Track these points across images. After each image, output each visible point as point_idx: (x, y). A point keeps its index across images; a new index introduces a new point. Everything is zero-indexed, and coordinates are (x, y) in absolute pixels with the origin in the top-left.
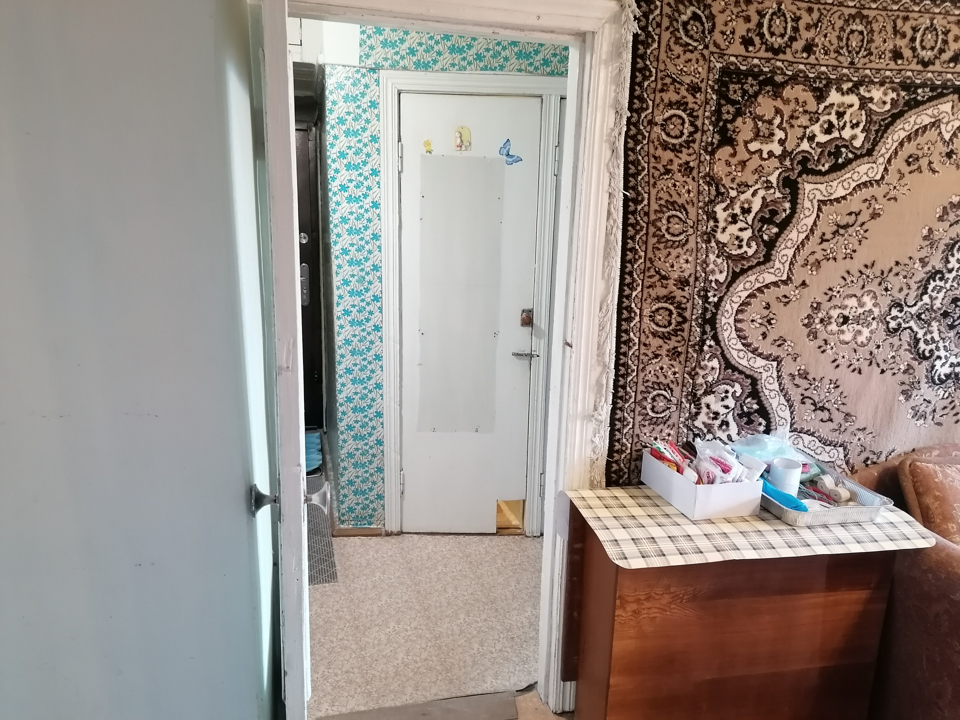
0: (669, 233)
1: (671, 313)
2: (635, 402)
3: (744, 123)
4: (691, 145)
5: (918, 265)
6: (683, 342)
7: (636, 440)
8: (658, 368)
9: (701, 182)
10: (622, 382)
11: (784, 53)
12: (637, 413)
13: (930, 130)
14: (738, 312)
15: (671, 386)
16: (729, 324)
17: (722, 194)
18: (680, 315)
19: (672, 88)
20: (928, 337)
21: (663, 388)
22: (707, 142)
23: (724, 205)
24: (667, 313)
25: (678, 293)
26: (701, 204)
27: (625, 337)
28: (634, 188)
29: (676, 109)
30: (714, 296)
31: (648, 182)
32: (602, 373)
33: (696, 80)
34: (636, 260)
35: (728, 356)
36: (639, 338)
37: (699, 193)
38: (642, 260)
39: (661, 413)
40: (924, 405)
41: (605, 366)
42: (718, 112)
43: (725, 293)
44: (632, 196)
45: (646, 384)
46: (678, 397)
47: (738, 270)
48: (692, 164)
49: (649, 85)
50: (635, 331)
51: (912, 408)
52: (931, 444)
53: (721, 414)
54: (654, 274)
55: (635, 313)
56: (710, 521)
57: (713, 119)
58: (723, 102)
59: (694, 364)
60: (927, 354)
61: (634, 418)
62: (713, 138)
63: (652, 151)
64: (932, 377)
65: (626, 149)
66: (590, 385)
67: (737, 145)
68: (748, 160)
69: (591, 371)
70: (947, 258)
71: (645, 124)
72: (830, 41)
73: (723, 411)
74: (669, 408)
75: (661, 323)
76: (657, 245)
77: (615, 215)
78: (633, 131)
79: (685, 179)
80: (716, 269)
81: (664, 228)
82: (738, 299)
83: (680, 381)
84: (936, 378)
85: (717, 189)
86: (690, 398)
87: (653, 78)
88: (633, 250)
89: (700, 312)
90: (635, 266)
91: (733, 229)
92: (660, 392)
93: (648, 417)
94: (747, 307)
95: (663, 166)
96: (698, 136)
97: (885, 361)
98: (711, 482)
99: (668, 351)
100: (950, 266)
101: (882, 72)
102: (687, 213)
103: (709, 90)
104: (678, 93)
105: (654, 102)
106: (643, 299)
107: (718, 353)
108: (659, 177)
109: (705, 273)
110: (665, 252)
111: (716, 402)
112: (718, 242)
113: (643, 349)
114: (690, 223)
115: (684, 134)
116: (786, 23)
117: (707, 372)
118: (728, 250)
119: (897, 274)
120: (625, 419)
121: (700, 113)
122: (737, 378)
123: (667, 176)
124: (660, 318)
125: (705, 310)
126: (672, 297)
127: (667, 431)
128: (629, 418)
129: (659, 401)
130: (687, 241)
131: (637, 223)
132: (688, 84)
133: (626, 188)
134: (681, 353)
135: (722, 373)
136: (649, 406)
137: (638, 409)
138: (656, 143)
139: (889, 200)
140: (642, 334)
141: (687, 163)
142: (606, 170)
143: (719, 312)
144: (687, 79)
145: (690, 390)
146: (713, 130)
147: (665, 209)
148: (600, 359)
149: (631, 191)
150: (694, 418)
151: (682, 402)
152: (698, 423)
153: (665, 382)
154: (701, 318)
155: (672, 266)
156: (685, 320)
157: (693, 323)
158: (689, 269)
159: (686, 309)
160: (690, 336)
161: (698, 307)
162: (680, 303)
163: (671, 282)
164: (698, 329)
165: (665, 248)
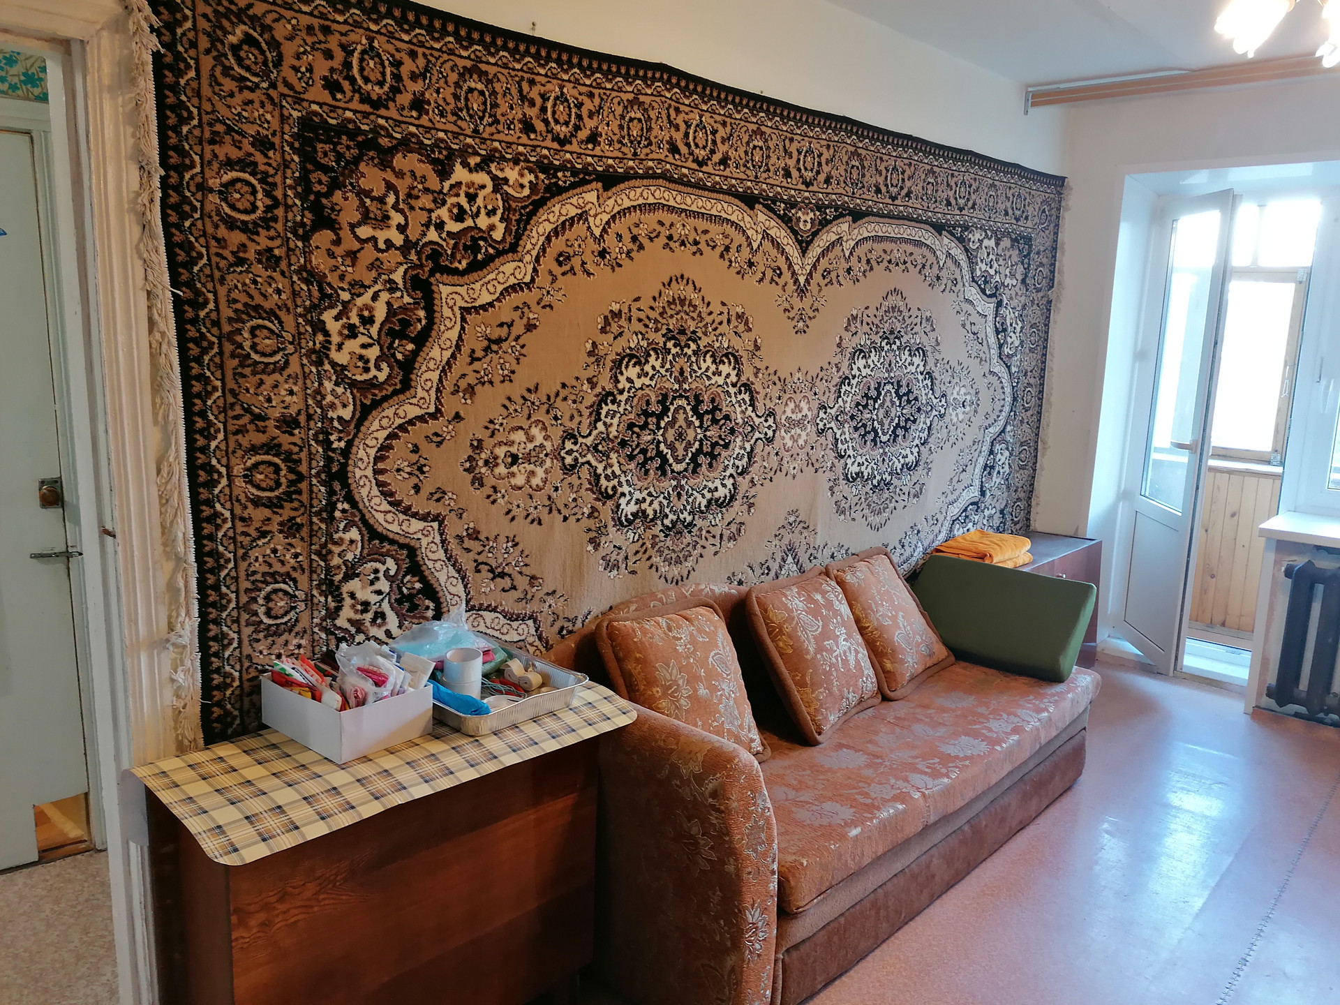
0: (256, 352)
1: (277, 469)
2: (238, 607)
3: (346, 199)
4: (272, 224)
5: (586, 387)
6: (303, 509)
7: (246, 664)
8: (268, 552)
9: (295, 278)
10: (211, 579)
11: (388, 108)
12: (243, 623)
13: (578, 223)
14: (378, 459)
15: (294, 575)
16: (366, 477)
17: (330, 296)
18: (291, 470)
19: (228, 139)
20: (609, 471)
21: (280, 579)
22: (295, 222)
23: (334, 312)
24: (271, 469)
25: (285, 439)
26: (299, 310)
27: (207, 511)
28: (189, 284)
29: (238, 170)
30: (340, 440)
31: (211, 276)
32: (175, 571)
33: (264, 132)
34: (209, 394)
35: (371, 521)
36: (232, 511)
37: (295, 294)
38: (219, 393)
39: (282, 617)
40: (615, 553)
41: (180, 560)
42: (304, 180)
43: (355, 435)
44: (187, 295)
45: (252, 578)
46: (306, 590)
47: (368, 402)
48: (277, 252)
49: (189, 132)
50: (222, 501)
51: (603, 558)
52: (627, 597)
53: (373, 603)
54: (242, 412)
55: (220, 474)
56: (366, 759)
57: (299, 189)
58: (310, 166)
59: (323, 539)
60: (610, 492)
61: (239, 633)
62: (303, 216)
63: (210, 230)
64: (619, 519)
65: (166, 225)
66: (156, 593)
67: (340, 229)
68: (359, 251)
69: (154, 570)
70: (616, 377)
71: (193, 188)
72: (444, 99)
73: (374, 599)
74: (295, 608)
75: (264, 485)
76: (240, 370)
77: (162, 326)
78: (175, 198)
79: (269, 273)
80: (336, 401)
81: (247, 345)
82: (375, 441)
83: (306, 566)
84: (623, 519)
85: (321, 290)
86: (324, 588)
87: (195, 122)
88: (201, 378)
89: (322, 464)
90: (209, 403)
91: (353, 345)
92: (277, 586)
93: (262, 626)
94: (387, 451)
95: (232, 252)
96: (280, 212)
97: (566, 505)
98: (361, 702)
99: (281, 524)
100: (620, 386)
101: (514, 147)
102: (281, 323)
103: (287, 149)
104: (240, 148)
105: (202, 156)
106: (230, 450)
107: (357, 519)
108: (228, 269)
109: (321, 408)
110: (255, 380)
111: (363, 587)
112: (334, 364)
113: (240, 527)
114: (289, 337)
115: (257, 208)
116: (384, 67)
117: (344, 547)
118: (350, 375)
119: (565, 399)
120: (224, 635)
121: (278, 179)
122: (388, 550)
123: (240, 268)
124: (262, 477)
125: (329, 460)
126: (276, 445)
127: (295, 642)
128: (230, 632)
129: (277, 599)
130: (287, 363)
131: (203, 337)
132: (252, 136)
133: (175, 283)
134: (302, 524)
135: (366, 546)
136: (261, 610)
137: (245, 616)
138: (216, 218)
139: (544, 307)
140: (236, 504)
141: (270, 250)
142: (135, 256)
143: (351, 462)
144: (250, 129)
145: (323, 576)
146: (302, 205)
147: (244, 316)
148: (168, 549)
149: (184, 289)
150: (334, 616)
151: (313, 596)
152: (341, 622)
153: (283, 570)
154: (324, 472)
155: (269, 400)
156: (301, 477)
157: (314, 481)
158: (295, 404)
159: (300, 461)
160: (312, 499)
161: (318, 457)
162: (290, 453)
163: (271, 423)
164: (323, 489)
165: (254, 373)
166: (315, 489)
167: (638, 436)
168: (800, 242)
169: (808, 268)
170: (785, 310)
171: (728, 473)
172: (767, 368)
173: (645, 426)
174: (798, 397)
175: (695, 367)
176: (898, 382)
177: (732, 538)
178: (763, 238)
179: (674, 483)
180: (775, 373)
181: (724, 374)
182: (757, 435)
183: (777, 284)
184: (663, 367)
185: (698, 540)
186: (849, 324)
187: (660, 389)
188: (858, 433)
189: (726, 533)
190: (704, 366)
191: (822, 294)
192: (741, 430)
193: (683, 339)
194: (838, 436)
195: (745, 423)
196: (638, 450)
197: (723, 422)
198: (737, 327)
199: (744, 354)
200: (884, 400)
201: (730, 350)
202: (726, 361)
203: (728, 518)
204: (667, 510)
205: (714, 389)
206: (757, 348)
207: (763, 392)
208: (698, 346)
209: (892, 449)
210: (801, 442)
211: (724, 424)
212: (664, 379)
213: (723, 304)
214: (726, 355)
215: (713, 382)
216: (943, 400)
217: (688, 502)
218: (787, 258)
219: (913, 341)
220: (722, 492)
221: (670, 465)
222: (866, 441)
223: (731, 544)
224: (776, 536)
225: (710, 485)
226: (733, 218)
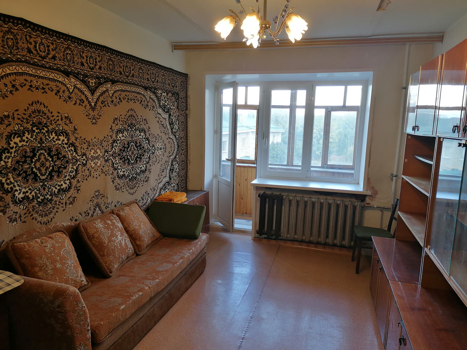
20: (8, 181)
40: (14, 215)
51: (8, 218)
60: (10, 190)
64: (15, 200)
70: (9, 142)
84: (17, 200)
100: (11, 146)
167: (22, 166)
168: (90, 90)
169: (95, 100)
170: (87, 115)
171: (67, 178)
172: (81, 137)
173: (25, 162)
174: (95, 148)
175: (47, 137)
176: (136, 142)
177: (71, 203)
178: (74, 88)
179: (41, 184)
180: (85, 139)
181: (61, 140)
182: (79, 163)
183: (82, 105)
184: (32, 137)
185: (55, 206)
186: (114, 121)
187: (31, 146)
188: (122, 160)
189: (68, 202)
190: (52, 137)
191: (102, 110)
192: (71, 161)
193: (41, 127)
194: (114, 162)
195: (73, 159)
196: (22, 172)
197: (62, 158)
198: (65, 122)
199: (70, 132)
200: (131, 148)
201: (63, 131)
202: (62, 135)
203: (68, 196)
204: (39, 195)
205: (57, 146)
206: (76, 130)
207: (80, 147)
208: (48, 129)
209: (136, 166)
210: (98, 165)
211: (63, 159)
212: (33, 142)
213: (58, 113)
214: (62, 133)
215: (57, 143)
216: (153, 148)
217: (49, 191)
218: (86, 96)
219: (140, 127)
220: (64, 186)
221: (39, 177)
222: (125, 164)
223: (71, 206)
224: (90, 201)
225: (59, 183)
226: (60, 80)
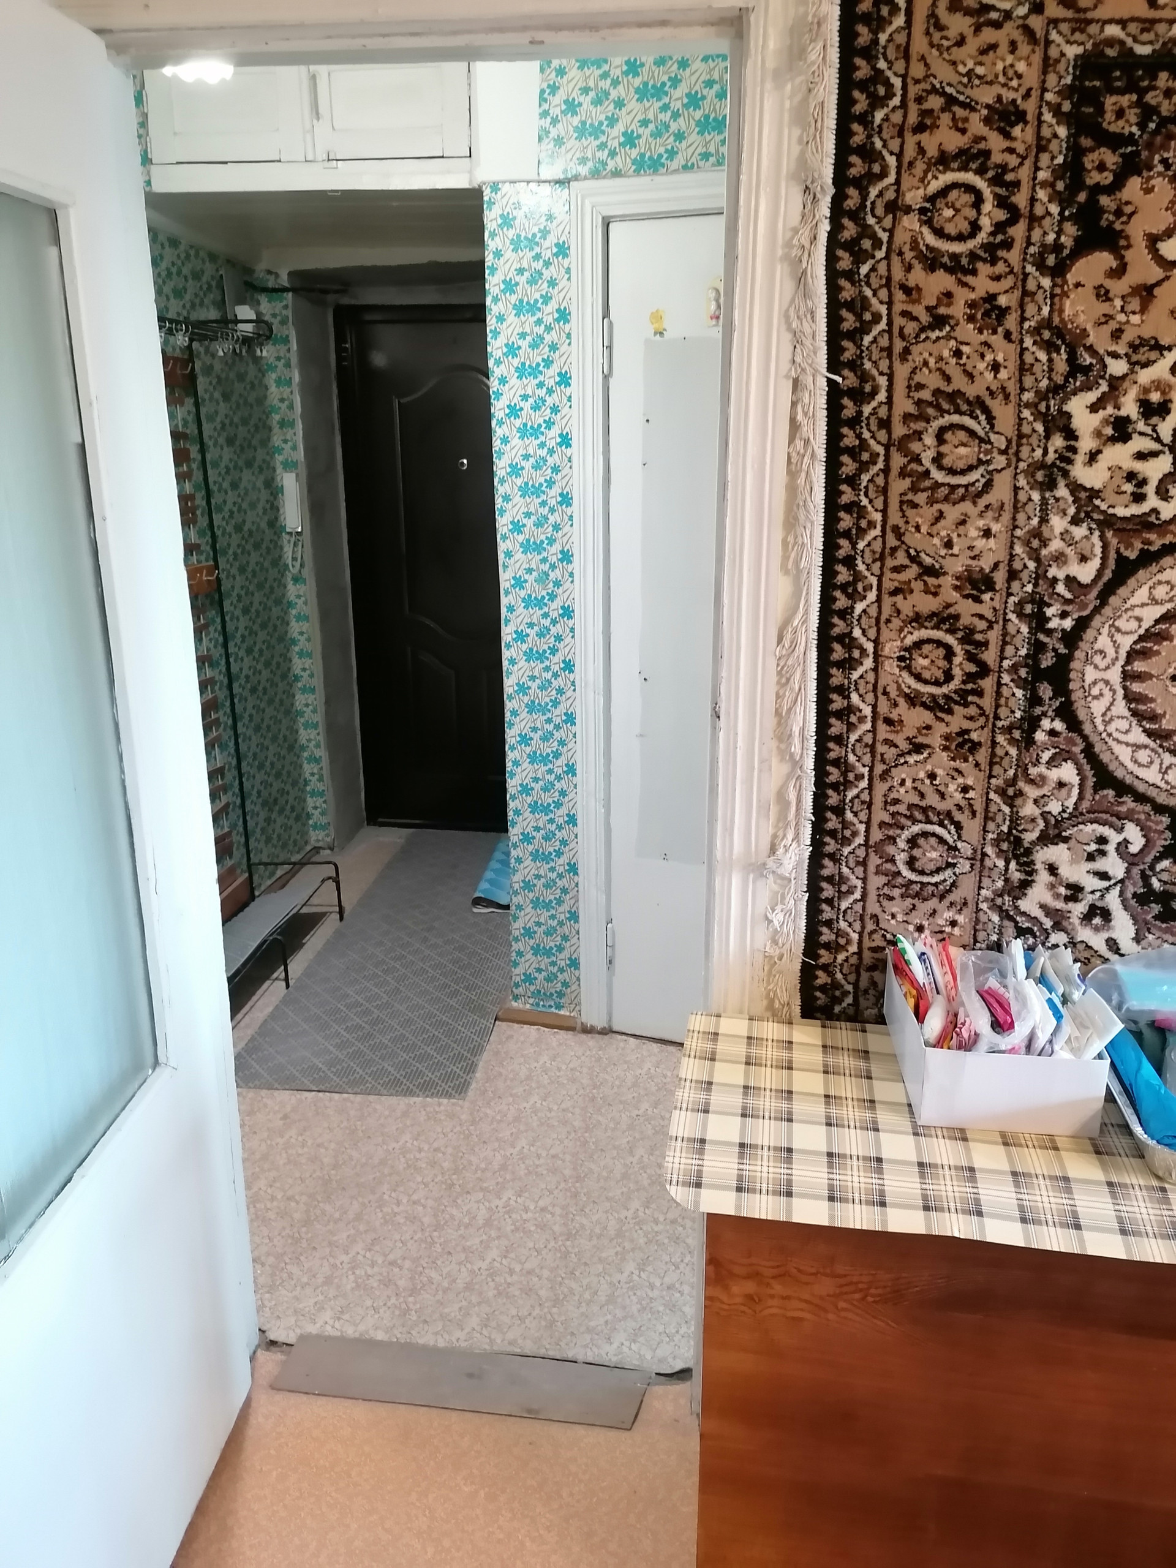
0: (940, 467)
1: (950, 654)
2: (866, 844)
3: (1149, 191)
4: (1001, 253)
6: (982, 720)
7: (870, 926)
8: (922, 775)
9: (1028, 342)
10: (833, 799)
12: (872, 868)
14: (1132, 655)
15: (958, 816)
16: (1107, 682)
17: (1086, 370)
18: (971, 657)
19: (945, 119)
21: (935, 819)
22: (1043, 245)
23: (1092, 396)
24: (941, 652)
25: (966, 609)
26: (1027, 396)
27: (838, 703)
28: (854, 365)
29: (959, 170)
30: (1064, 615)
31: (889, 351)
32: (788, 777)
33: (1012, 95)
34: (862, 532)
35: (1105, 758)
36: (874, 707)
37: (1023, 369)
38: (877, 532)
39: (931, 874)
41: (796, 764)
42: (1073, 170)
43: (1097, 610)
44: (848, 382)
45: (892, 809)
46: (975, 842)
47: (1132, 555)
48: (1003, 301)
49: (886, 119)
50: (862, 691)
53: (1088, 889)
54: (907, 562)
55: (863, 651)
57: (1060, 186)
58: (1086, 142)
59: (1011, 772)
61: (864, 880)
62: (1059, 233)
63: (898, 274)
65: (833, 275)
66: (759, 801)
67: (1129, 247)
68: (1159, 283)
69: (760, 771)
71: (880, 211)
73: (1091, 883)
74: (954, 865)
75: (926, 675)
76: (910, 496)
77: (805, 430)
78: (850, 230)
79: (984, 337)
80: (1069, 551)
81: (927, 457)
82: (1133, 624)
83: (979, 806)
85: (1072, 359)
86: (1005, 846)
87: (896, 101)
88: (854, 507)
89: (1023, 652)
90: (861, 545)
91: (1120, 455)
92: (929, 828)
93: (900, 880)
94: (1159, 643)
95: (928, 309)
96: (1018, 231)
99: (947, 737)
102: (990, 419)
103: (1048, 117)
104: (963, 131)
105: (899, 156)
106: (883, 618)
107: (1077, 750)
108: (917, 336)
109: (1038, 560)
110: (932, 511)
111: (1073, 861)
112: (1075, 488)
113: (883, 731)
114: (1000, 442)
115: (980, 229)
117: (1045, 790)
118: (1103, 506)
120: (843, 879)
121: (1024, 174)
122: (1131, 811)
123: (937, 333)
124: (925, 662)
125: (1038, 648)
126: (950, 616)
127: (948, 915)
128: (852, 877)
129: (927, 847)
130: (988, 485)
131: (863, 445)
132: (988, 106)
133: (834, 364)
134: (980, 744)
135: (1088, 793)
136: (901, 858)
137: (874, 860)
138: (909, 255)
140: (882, 699)
141: (991, 298)
142: (784, 327)
143: (1079, 654)
144: (986, 96)
145: (1005, 829)
146: (1061, 214)
147: (931, 411)
148: (783, 746)
149: (846, 372)
150: (1017, 893)
151: (984, 855)
152: (1030, 904)
153: (942, 806)
154: (1026, 666)
155: (949, 545)
156: (984, 670)
157: (1006, 678)
158: (992, 551)
159: (986, 644)
160: (997, 706)
161: (1018, 640)
162: (970, 631)
163: (948, 581)
164: (1019, 693)
165: (931, 502)
166: (1005, 691)
